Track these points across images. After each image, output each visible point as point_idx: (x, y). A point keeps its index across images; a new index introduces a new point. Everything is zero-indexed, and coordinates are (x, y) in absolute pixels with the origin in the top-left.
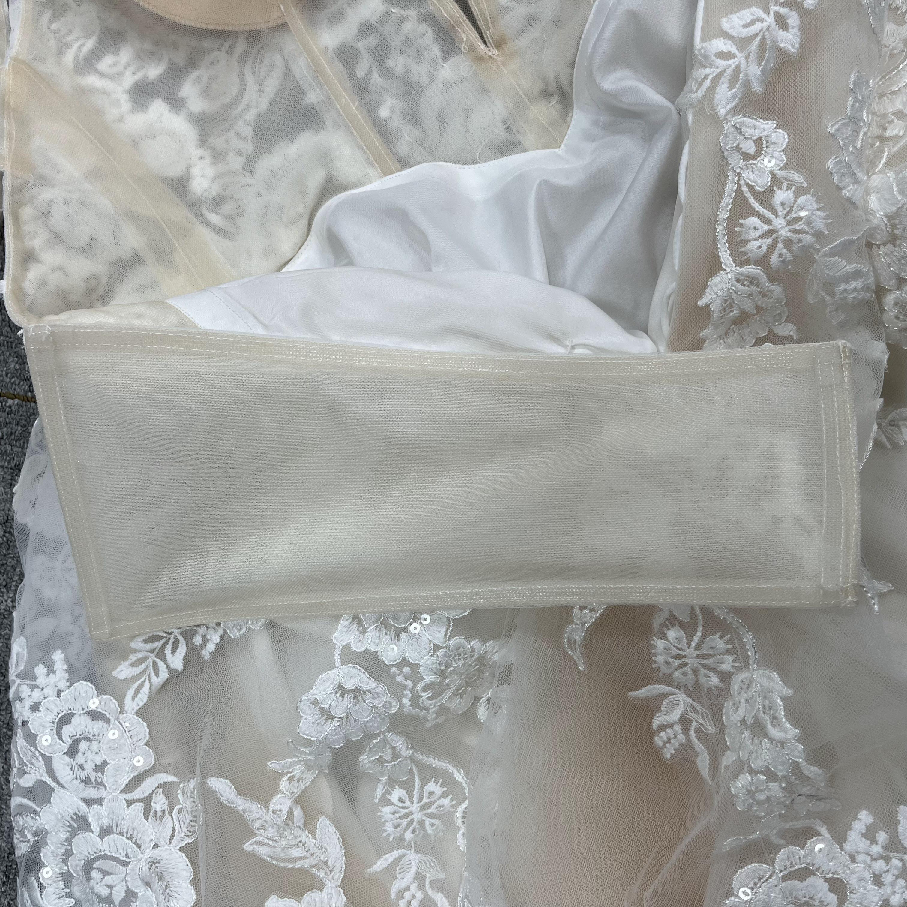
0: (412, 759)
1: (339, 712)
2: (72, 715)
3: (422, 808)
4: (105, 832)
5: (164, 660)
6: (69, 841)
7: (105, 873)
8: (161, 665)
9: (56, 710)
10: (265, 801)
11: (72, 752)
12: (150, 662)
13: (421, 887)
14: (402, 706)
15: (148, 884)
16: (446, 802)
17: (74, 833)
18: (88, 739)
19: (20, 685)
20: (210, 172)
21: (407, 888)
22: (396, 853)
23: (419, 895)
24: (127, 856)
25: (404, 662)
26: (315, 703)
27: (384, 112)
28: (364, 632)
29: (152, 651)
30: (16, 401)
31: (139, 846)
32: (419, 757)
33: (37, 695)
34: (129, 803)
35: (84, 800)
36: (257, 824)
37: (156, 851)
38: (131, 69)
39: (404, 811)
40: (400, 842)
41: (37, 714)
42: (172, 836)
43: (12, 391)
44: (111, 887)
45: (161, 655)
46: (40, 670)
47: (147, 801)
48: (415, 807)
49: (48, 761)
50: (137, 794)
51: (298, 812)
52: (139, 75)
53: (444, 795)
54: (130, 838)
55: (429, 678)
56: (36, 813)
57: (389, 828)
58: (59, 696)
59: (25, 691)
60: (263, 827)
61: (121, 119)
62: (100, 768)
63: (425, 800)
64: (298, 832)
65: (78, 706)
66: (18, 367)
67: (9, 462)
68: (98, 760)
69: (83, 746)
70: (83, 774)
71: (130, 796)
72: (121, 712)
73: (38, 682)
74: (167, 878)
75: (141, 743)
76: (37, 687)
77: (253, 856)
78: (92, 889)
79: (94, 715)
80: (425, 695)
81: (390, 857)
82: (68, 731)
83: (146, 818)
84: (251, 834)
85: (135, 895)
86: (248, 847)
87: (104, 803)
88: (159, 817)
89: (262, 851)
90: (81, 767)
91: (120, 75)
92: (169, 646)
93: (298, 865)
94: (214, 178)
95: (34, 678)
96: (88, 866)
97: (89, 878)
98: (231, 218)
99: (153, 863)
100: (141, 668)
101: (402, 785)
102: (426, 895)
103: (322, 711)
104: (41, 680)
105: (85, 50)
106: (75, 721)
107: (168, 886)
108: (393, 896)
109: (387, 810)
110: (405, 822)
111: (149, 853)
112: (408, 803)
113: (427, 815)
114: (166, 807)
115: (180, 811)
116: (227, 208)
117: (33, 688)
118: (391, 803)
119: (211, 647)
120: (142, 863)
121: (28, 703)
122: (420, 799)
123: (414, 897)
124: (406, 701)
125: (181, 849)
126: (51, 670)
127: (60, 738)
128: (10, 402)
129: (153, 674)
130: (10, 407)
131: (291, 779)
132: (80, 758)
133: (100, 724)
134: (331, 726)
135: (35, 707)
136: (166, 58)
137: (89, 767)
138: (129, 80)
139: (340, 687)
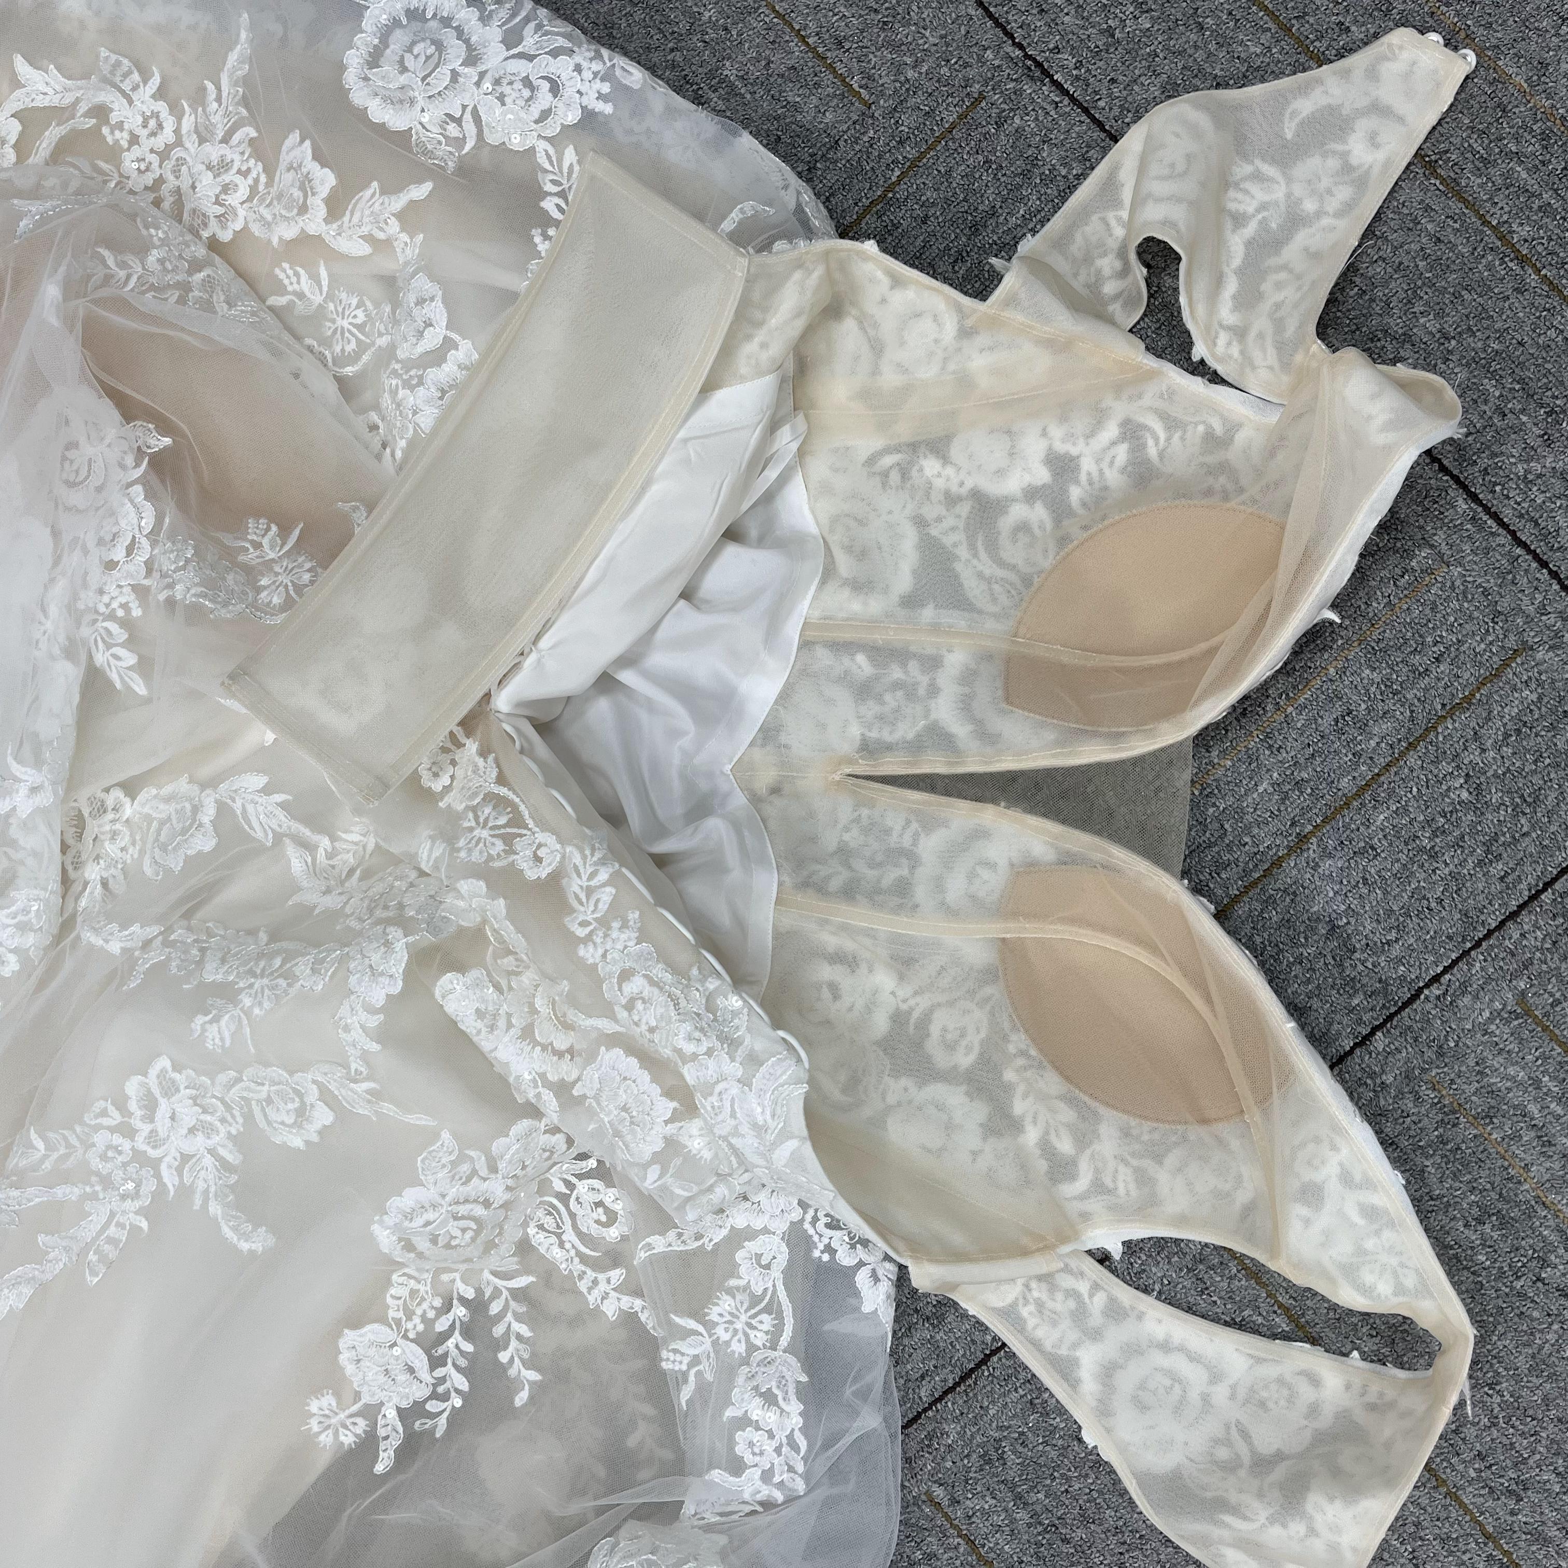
0: (373, 343)
1: (416, 312)
2: (555, 97)
3: (343, 328)
4: (455, 75)
5: (556, 194)
6: (467, 42)
7: (428, 58)
8: (555, 189)
9: (567, 84)
10: (400, 216)
11: (527, 82)
12: (564, 182)
13: (295, 293)
14: (398, 361)
15: (402, 88)
16: (338, 349)
17: (470, 47)
18: (530, 98)
19: (604, 63)
20: (939, 483)
21: (298, 283)
22: (325, 289)
23: (290, 288)
24: (428, 84)
25: (421, 383)
26: (432, 299)
27: (861, 658)
28: (459, 366)
29: (570, 188)
30: (894, 179)
31: (430, 97)
32: (373, 349)
33: (588, 75)
34: (464, 107)
35: (486, 72)
36: (387, 200)
37: (419, 109)
38: (1095, 474)
39: (347, 313)
40: (330, 297)
41: (571, 68)
42: (424, 127)
43: (906, 179)
44: (416, 57)
45: (562, 194)
46: (606, 88)
47: (458, 121)
48: (345, 323)
49: (530, 58)
50: (468, 116)
51: (381, 236)
52: (1083, 477)
53: (343, 350)
54: (439, 93)
55: (401, 393)
56: (503, 24)
57: (343, 296)
58: (579, 92)
59: (596, 66)
60: (382, 204)
61: (1044, 433)
62: (501, 99)
63: (347, 334)
64: (369, 227)
65: (560, 105)
66: (923, 198)
67: (846, 141)
68: (508, 100)
69: (526, 93)
70: (505, 81)
71: (469, 109)
72: (539, 136)
73: (598, 80)
74: (398, 106)
75: (506, 140)
76: (594, 78)
77: (367, 186)
78: (423, 40)
79: (545, 115)
80: (394, 382)
81: (325, 283)
82: (546, 85)
83: (446, 114)
84: (382, 193)
85: (401, 73)
86: (375, 184)
87: (474, 88)
88: (443, 125)
89: (368, 193)
90: (511, 83)
91: (1098, 461)
92: (563, 205)
93: (348, 213)
94: (930, 483)
95: (602, 80)
96: (439, 46)
97: (434, 42)
98: (885, 475)
99: (412, 101)
100: (565, 170)
101: (364, 324)
102: (289, 293)
103: (424, 301)
104: (597, 85)
105: (1150, 442)
106: (549, 96)
107: (392, 103)
108: (298, 269)
109: (354, 302)
110: (340, 310)
111: (421, 103)
112: (350, 320)
113: (336, 329)
114: (448, 133)
115: (440, 143)
116: (895, 477)
117: (595, 74)
118: (357, 307)
119: (537, 239)
120: (416, 94)
121: (585, 64)
122: (349, 331)
123: (291, 284)
124: (397, 366)
125: (411, 128)
126: (601, 97)
127: (542, 78)
128: (897, 173)
129: (555, 178)
130: (893, 170)
131: (406, 244)
132: (518, 85)
133: (536, 115)
134: (412, 298)
135: (578, 69)
136: (1081, 511)
137: (507, 90)
138: (1087, 465)
139: (431, 325)
